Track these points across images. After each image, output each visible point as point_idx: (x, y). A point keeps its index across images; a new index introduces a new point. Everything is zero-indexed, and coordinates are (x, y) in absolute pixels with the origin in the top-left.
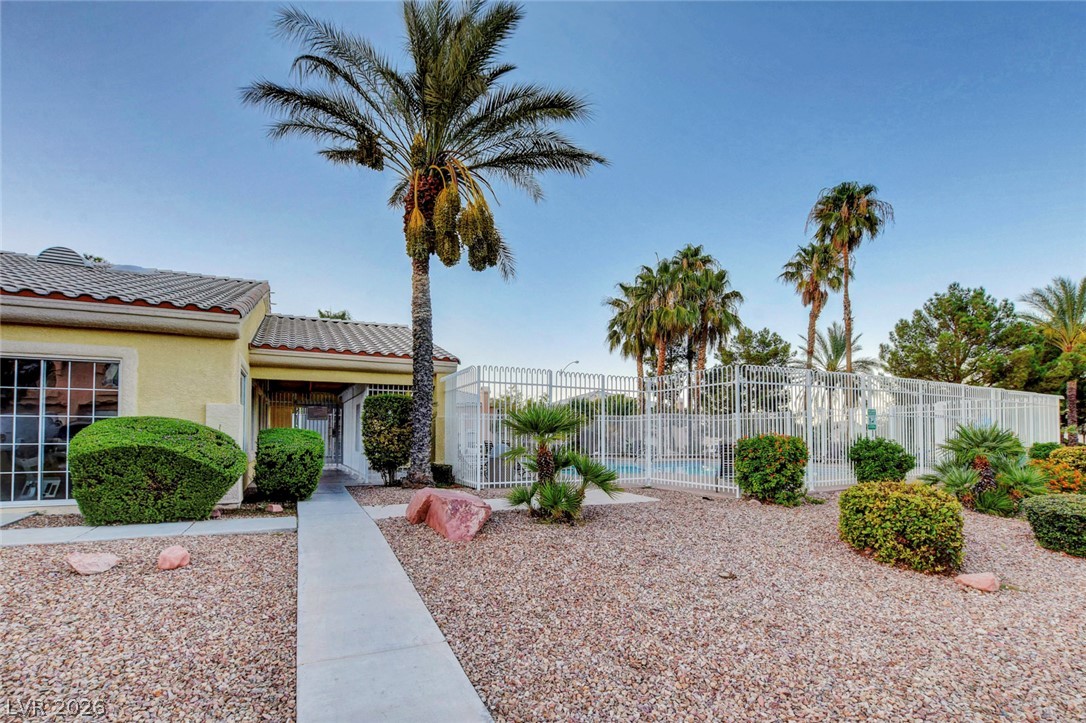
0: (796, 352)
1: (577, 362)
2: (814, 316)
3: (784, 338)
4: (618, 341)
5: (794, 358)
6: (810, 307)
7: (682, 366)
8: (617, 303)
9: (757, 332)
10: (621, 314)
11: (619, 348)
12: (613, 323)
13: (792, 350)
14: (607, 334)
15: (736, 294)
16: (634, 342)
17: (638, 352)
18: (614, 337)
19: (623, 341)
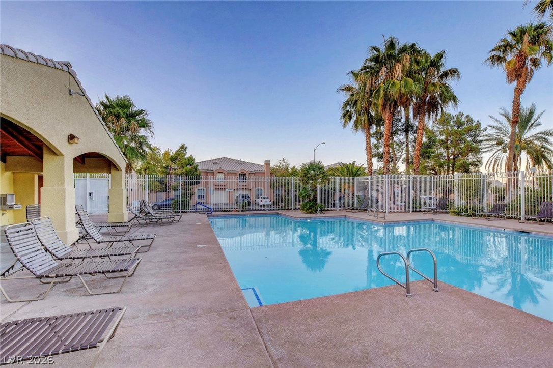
0: (486, 128)
1: (324, 143)
2: (519, 91)
3: (475, 119)
4: (350, 117)
5: (484, 133)
6: (515, 84)
7: (401, 137)
8: (348, 89)
9: (454, 115)
10: (352, 95)
11: (352, 123)
12: (347, 104)
13: (483, 127)
14: (342, 112)
15: (454, 72)
16: (364, 117)
17: (366, 127)
18: (347, 115)
19: (354, 119)
